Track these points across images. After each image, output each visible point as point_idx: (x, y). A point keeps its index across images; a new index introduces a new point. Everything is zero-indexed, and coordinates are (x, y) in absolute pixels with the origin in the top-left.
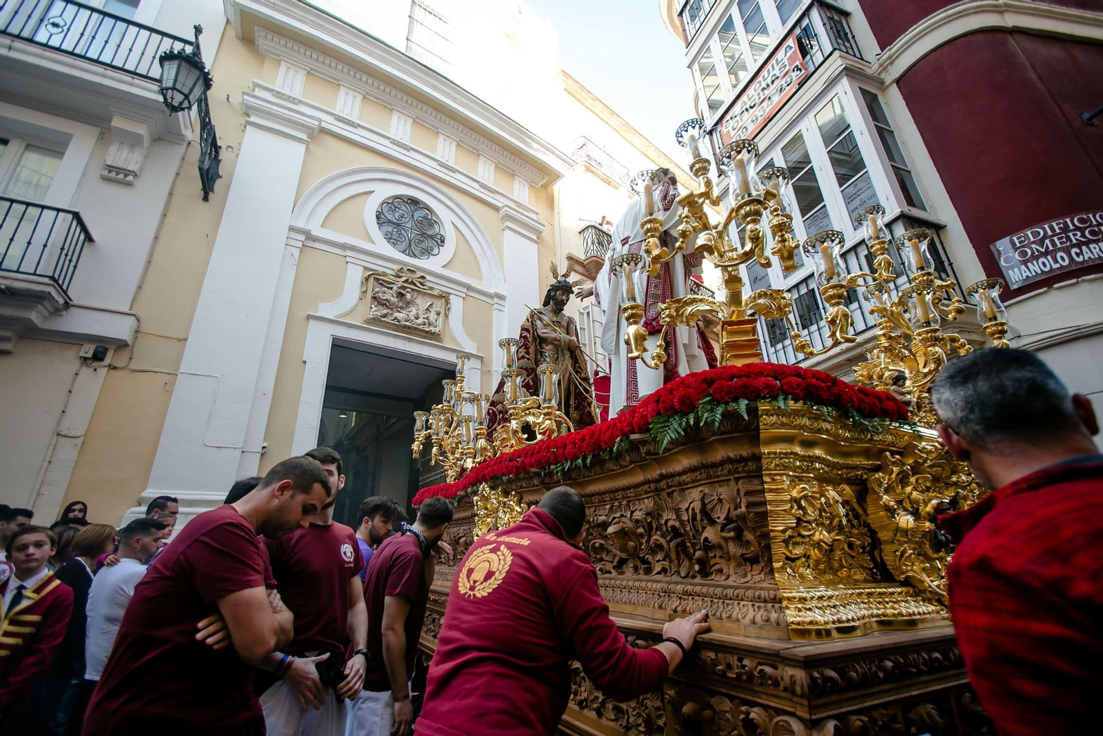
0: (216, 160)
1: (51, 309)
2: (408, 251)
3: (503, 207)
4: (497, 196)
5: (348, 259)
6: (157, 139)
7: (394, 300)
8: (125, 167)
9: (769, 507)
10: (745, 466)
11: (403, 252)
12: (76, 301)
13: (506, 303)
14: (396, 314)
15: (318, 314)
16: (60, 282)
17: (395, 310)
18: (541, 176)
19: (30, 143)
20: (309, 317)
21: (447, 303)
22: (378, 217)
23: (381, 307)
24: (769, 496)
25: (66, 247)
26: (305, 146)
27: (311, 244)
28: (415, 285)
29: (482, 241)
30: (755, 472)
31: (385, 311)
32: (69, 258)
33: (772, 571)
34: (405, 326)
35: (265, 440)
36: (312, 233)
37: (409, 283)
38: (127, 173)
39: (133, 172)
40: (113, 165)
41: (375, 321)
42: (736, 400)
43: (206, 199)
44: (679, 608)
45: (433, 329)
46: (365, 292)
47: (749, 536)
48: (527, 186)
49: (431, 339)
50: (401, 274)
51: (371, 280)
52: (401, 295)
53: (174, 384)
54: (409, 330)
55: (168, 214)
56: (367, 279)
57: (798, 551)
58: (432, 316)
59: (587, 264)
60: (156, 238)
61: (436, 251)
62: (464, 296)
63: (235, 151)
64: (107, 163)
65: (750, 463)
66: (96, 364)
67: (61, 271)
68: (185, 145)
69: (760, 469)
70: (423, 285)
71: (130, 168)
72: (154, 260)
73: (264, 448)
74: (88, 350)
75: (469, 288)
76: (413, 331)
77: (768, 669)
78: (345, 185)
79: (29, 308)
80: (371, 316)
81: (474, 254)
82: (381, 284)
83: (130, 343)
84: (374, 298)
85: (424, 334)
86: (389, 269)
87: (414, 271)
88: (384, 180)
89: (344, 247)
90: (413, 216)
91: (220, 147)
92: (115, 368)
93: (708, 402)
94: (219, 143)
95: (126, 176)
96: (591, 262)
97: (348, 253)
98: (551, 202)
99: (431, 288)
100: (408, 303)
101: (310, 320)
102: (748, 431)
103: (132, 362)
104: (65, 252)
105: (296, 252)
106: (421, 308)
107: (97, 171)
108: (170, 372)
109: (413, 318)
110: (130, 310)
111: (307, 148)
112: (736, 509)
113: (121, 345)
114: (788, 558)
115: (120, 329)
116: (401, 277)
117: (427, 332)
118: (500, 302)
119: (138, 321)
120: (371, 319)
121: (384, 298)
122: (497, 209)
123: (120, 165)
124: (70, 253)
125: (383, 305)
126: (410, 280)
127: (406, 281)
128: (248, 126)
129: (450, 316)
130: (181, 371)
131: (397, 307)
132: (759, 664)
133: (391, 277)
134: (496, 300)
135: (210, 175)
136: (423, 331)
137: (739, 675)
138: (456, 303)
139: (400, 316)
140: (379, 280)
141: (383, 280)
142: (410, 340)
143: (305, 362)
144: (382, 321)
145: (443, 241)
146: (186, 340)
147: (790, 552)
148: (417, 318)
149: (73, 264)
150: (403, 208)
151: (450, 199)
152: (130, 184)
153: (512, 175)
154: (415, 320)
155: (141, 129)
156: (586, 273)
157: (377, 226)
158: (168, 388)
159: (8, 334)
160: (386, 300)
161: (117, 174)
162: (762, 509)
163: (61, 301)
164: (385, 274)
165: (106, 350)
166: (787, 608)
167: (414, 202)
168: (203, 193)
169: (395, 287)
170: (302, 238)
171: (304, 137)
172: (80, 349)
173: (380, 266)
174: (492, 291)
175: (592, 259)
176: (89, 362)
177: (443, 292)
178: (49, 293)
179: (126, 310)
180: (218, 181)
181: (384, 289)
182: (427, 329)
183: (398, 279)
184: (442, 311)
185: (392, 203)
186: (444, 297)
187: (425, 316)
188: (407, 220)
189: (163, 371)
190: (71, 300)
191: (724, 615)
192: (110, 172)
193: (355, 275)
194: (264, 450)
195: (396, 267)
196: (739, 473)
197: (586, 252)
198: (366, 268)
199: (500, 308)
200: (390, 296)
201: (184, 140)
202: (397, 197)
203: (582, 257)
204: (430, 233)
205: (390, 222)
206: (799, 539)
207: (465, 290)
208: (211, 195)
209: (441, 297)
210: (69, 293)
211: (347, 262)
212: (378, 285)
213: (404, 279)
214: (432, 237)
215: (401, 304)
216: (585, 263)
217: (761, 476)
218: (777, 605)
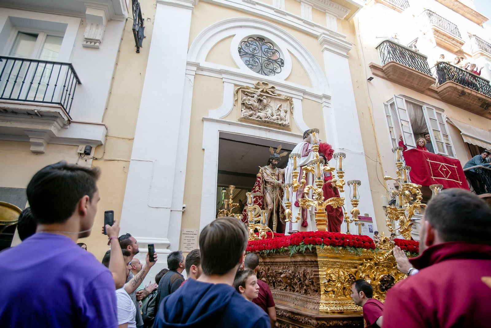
0: (142, 27)
1: (62, 125)
2: (261, 71)
3: (321, 35)
4: (315, 28)
5: (224, 80)
6: (110, 20)
7: (256, 104)
8: (94, 38)
9: (320, 276)
10: (313, 263)
11: (258, 72)
12: (74, 119)
13: (331, 101)
14: (258, 114)
15: (209, 117)
16: (65, 107)
17: (257, 111)
18: (345, 10)
19: (49, 34)
20: (204, 120)
21: (291, 104)
22: (240, 52)
23: (248, 110)
24: (320, 273)
25: (67, 85)
26: (191, 11)
27: (200, 72)
28: (268, 93)
29: (309, 60)
30: (316, 265)
31: (251, 112)
32: (68, 92)
33: (320, 295)
34: (265, 122)
35: (184, 203)
36: (200, 65)
37: (264, 93)
38: (96, 41)
39: (99, 40)
40: (89, 37)
41: (246, 119)
42: (310, 244)
43: (138, 51)
44: (297, 304)
45: (284, 123)
46: (237, 101)
47: (315, 284)
48: (335, 19)
49: (283, 129)
50: (259, 87)
51: (240, 92)
52: (260, 101)
53: (128, 168)
54: (267, 124)
55: (118, 64)
56: (237, 92)
57: (330, 289)
58: (282, 114)
59: (386, 69)
60: (113, 78)
61: (279, 70)
62: (302, 98)
63: (152, 20)
64: (85, 37)
65: (315, 263)
66: (86, 157)
67: (65, 100)
68: (125, 21)
69: (318, 264)
70: (274, 93)
71: (97, 38)
72: (112, 93)
73: (184, 208)
74: (82, 149)
75: (305, 93)
76: (270, 125)
77: (309, 321)
78: (217, 33)
79: (50, 124)
80: (242, 116)
81: (305, 70)
82: (246, 94)
83: (103, 143)
84: (243, 104)
85: (278, 126)
86: (250, 84)
87: (267, 84)
88: (241, 27)
89: (221, 72)
90: (261, 48)
91: (144, 19)
92: (96, 159)
93: (302, 244)
94: (143, 18)
95: (95, 43)
96: (390, 67)
97: (224, 76)
98: (353, 30)
99: (279, 95)
100: (265, 106)
101: (205, 122)
102: (314, 253)
103: (105, 155)
104: (66, 88)
105: (192, 78)
106: (274, 109)
107: (81, 43)
108: (126, 160)
109: (270, 115)
110: (102, 122)
111: (193, 13)
112: (311, 275)
113: (99, 145)
114: (325, 291)
115: (96, 134)
116: (259, 89)
117: (280, 125)
118: (327, 101)
119: (107, 129)
120: (242, 118)
121: (249, 103)
122: (316, 37)
123: (92, 38)
124: (69, 90)
125: (249, 109)
126: (265, 90)
127: (262, 91)
128: (158, 5)
129: (294, 113)
130: (132, 158)
131: (258, 109)
132: (308, 319)
133: (252, 89)
134: (324, 100)
135: (139, 36)
136: (277, 124)
137: (304, 322)
138: (297, 103)
139: (262, 114)
140: (245, 92)
141: (247, 92)
142: (270, 131)
143: (204, 150)
144: (250, 119)
145: (283, 63)
146: (133, 139)
147: (327, 289)
148: (272, 116)
149: (71, 97)
150: (254, 44)
151: (285, 34)
152: (97, 48)
153: (324, 13)
154: (271, 117)
155: (101, 14)
156: (385, 76)
157: (240, 57)
158: (125, 170)
159: (41, 141)
160: (251, 105)
161: (91, 43)
162: (317, 277)
163: (66, 119)
164: (248, 88)
165: (91, 148)
166: (321, 305)
167: (261, 39)
168: (136, 48)
169: (256, 96)
170: (195, 68)
171: (190, 5)
172: (78, 149)
173: (244, 83)
174: (320, 94)
175: (390, 64)
176: (83, 156)
177: (288, 97)
178: (59, 113)
179: (100, 123)
180: (144, 40)
181: (249, 97)
182: (280, 123)
183: (257, 90)
184: (288, 110)
185: (247, 42)
186: (288, 100)
187: (278, 114)
188: (258, 51)
189: (122, 159)
190: (71, 119)
191: (305, 306)
192: (87, 42)
193: (229, 90)
194: (184, 209)
195: (255, 82)
196: (312, 265)
197: (384, 61)
198: (236, 85)
199: (327, 105)
200: (253, 102)
201: (123, 18)
202: (250, 37)
203: (380, 64)
204: (274, 58)
205: (247, 53)
206: (330, 286)
207: (302, 94)
208: (141, 49)
209: (286, 100)
210: (70, 114)
211: (223, 82)
212: (244, 95)
213: (261, 90)
214: (276, 61)
215: (260, 107)
216: (384, 69)
217: (318, 266)
218: (318, 304)
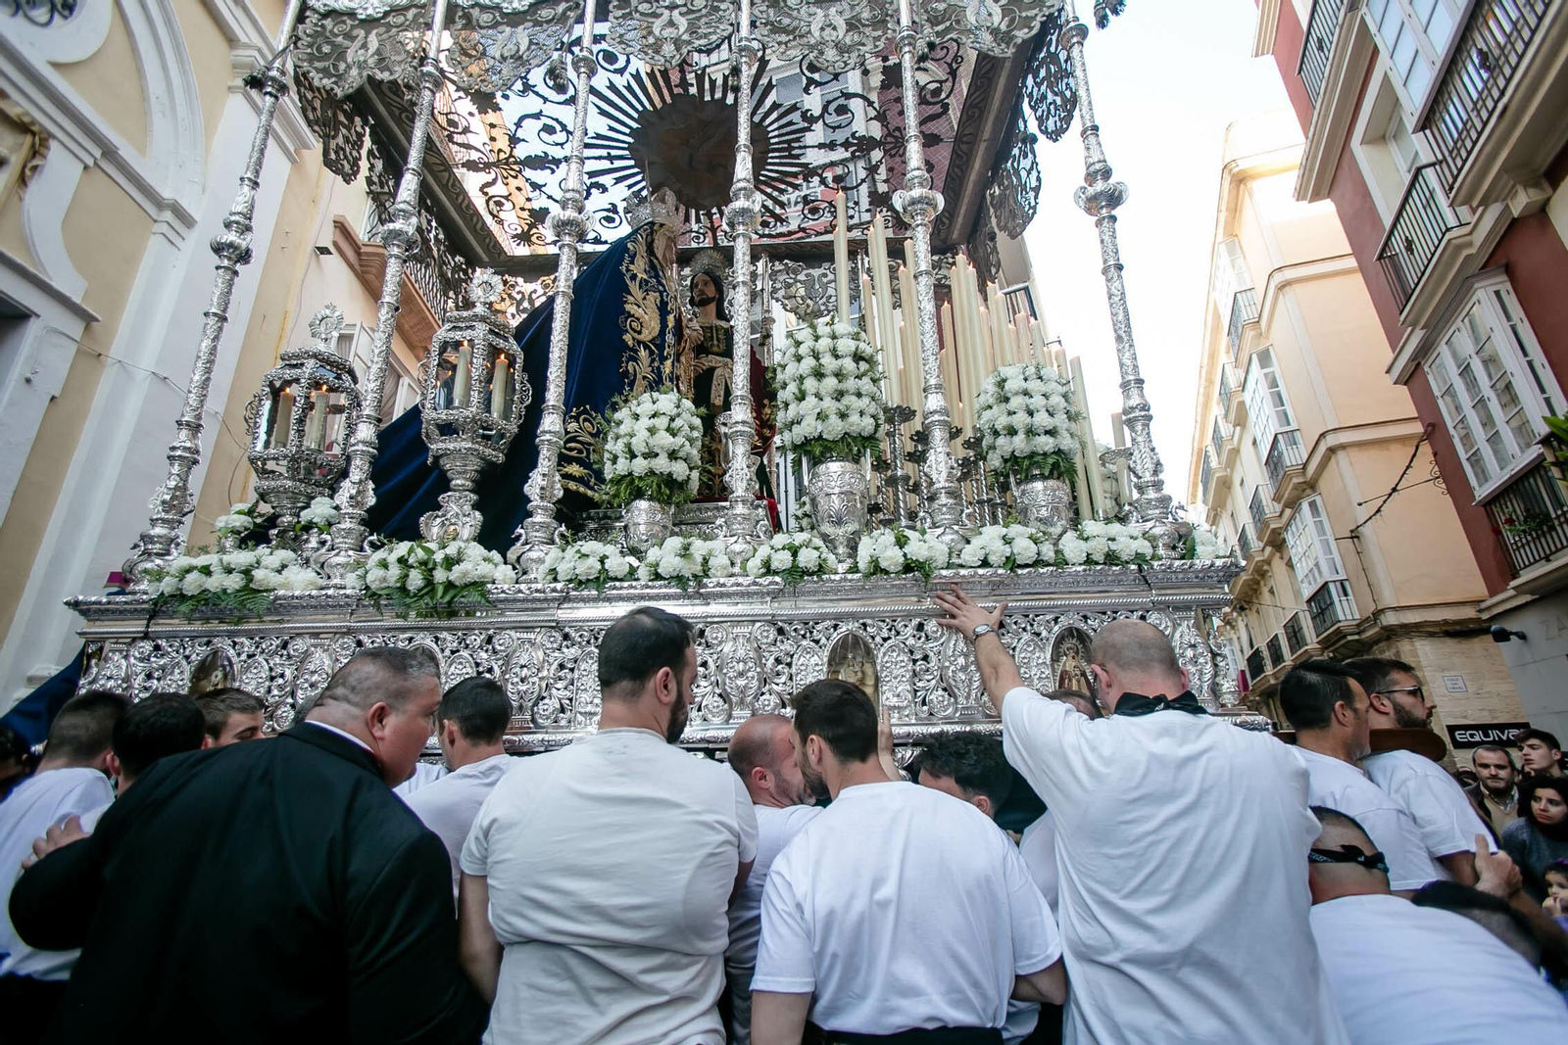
13: (193, 238)
21: (36, 153)
59: (367, 254)
61: (43, 18)
62: (90, 162)
75: (109, 153)
96: (379, 255)
118: (177, 224)
122: (231, 40)
129: (32, 186)
134: (168, 215)
138: (61, 169)
145: (68, 7)
156: (357, 267)
174: (167, 193)
177: (36, 122)
186: (31, 133)
199: (172, 237)
203: (361, 234)
207: (98, 153)
209: (24, 128)
216: (364, 249)
